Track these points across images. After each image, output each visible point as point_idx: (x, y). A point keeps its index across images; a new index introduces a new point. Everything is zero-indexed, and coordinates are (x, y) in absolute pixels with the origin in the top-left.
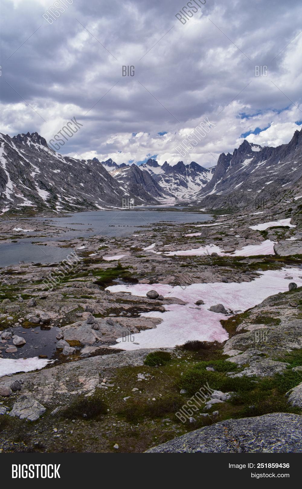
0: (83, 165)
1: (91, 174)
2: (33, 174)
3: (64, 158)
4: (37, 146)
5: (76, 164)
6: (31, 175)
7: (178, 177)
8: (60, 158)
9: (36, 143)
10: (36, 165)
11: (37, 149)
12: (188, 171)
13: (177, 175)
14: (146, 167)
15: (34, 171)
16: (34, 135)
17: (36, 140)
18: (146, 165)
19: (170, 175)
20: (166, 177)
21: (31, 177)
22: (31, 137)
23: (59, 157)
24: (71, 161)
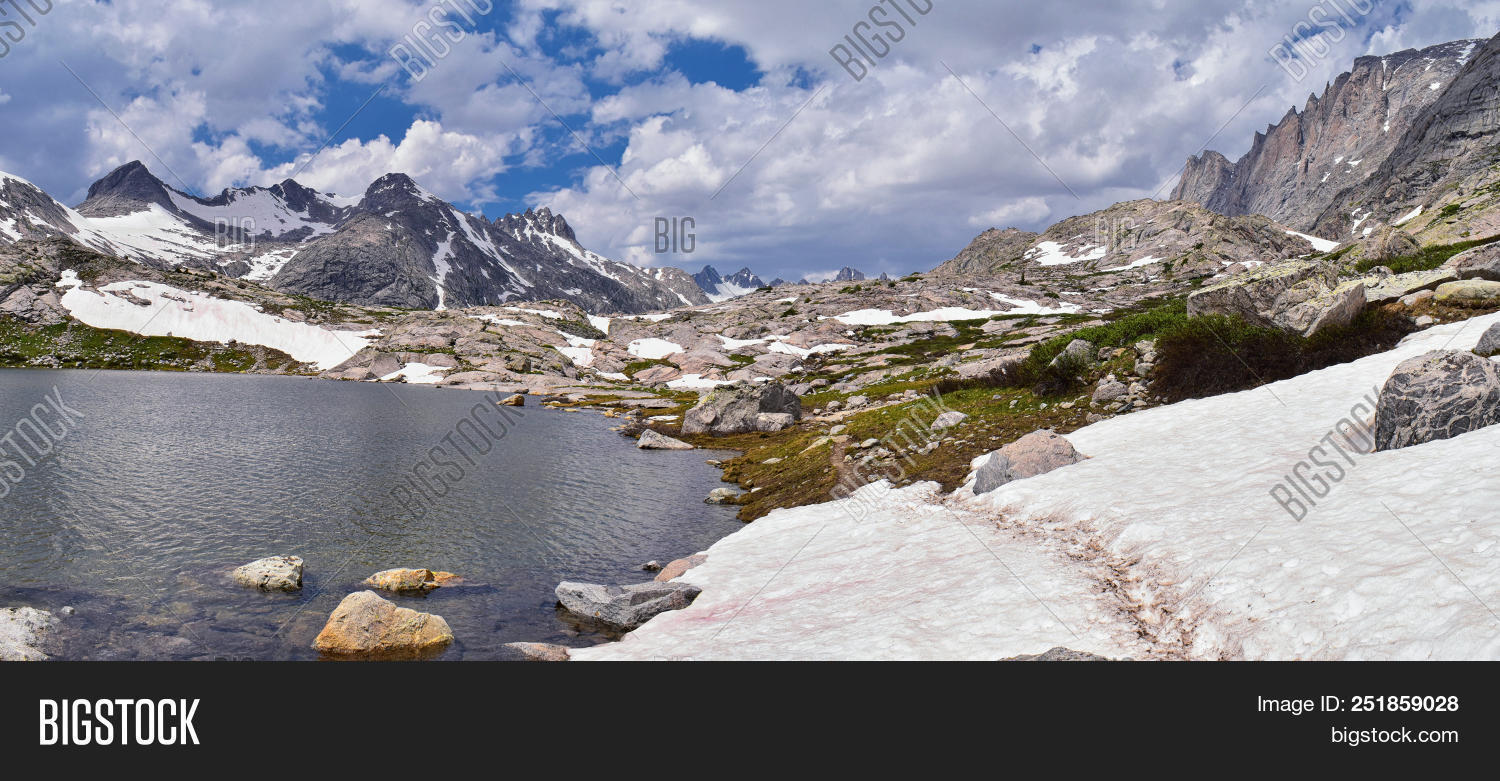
3: (603, 264)
4: (546, 237)
8: (595, 264)
9: (543, 232)
11: (546, 244)
16: (543, 214)
17: (545, 226)
22: (534, 218)
23: (592, 263)
24: (618, 270)
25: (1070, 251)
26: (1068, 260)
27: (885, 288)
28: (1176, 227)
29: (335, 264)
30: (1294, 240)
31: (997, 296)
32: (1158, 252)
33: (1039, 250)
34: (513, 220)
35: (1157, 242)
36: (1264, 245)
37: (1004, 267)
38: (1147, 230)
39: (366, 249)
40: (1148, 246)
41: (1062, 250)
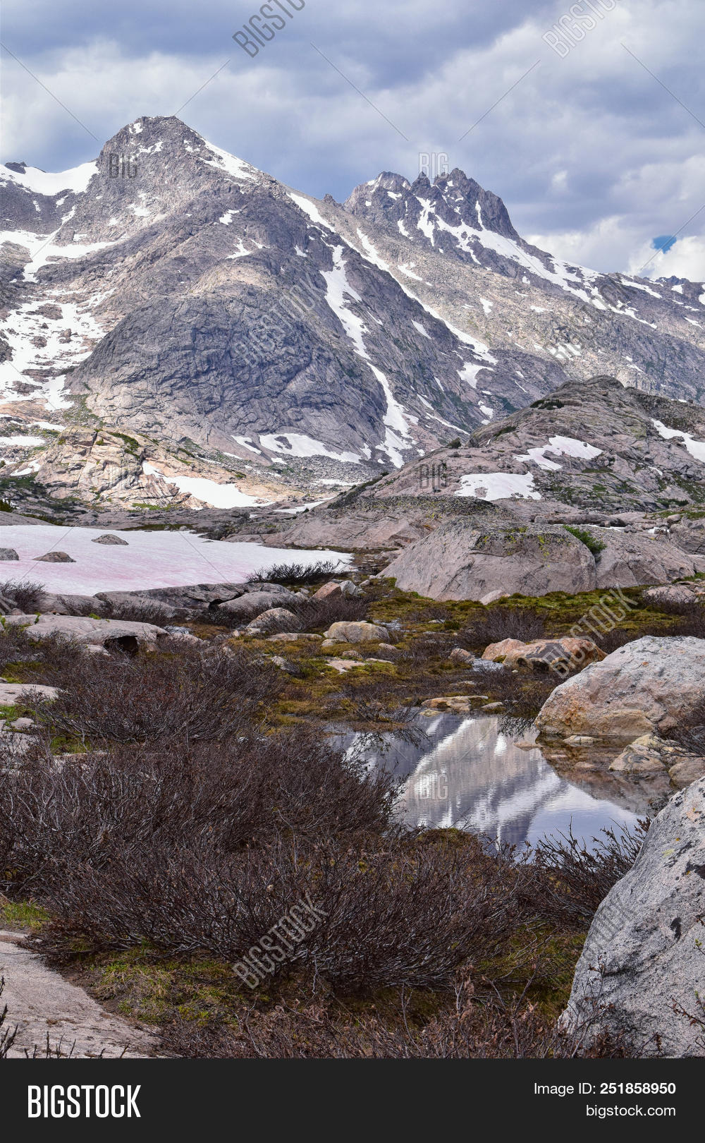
2: (469, 373)
3: (594, 285)
4: (464, 235)
6: (462, 375)
8: (578, 286)
9: (459, 224)
10: (474, 329)
11: (467, 249)
15: (473, 360)
16: (450, 184)
17: (457, 210)
21: (465, 386)
22: (436, 195)
23: (570, 283)
24: (629, 295)
29: (210, 334)
34: (391, 201)
39: (251, 300)
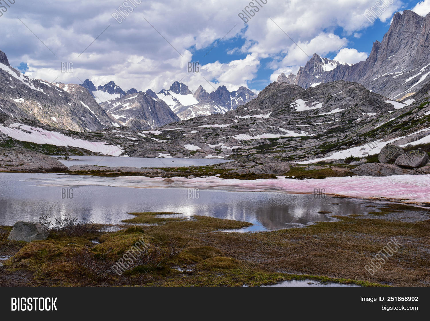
0: (59, 92)
1: (70, 104)
5: (49, 91)
7: (216, 110)
12: (233, 101)
13: (216, 108)
14: (170, 95)
18: (170, 92)
19: (205, 107)
20: (199, 109)
25: (308, 104)
26: (308, 108)
27: (246, 127)
28: (350, 96)
30: (388, 105)
31: (281, 129)
32: (341, 107)
33: (296, 103)
35: (342, 102)
36: (377, 107)
37: (282, 111)
38: (338, 97)
40: (338, 104)
41: (306, 103)
